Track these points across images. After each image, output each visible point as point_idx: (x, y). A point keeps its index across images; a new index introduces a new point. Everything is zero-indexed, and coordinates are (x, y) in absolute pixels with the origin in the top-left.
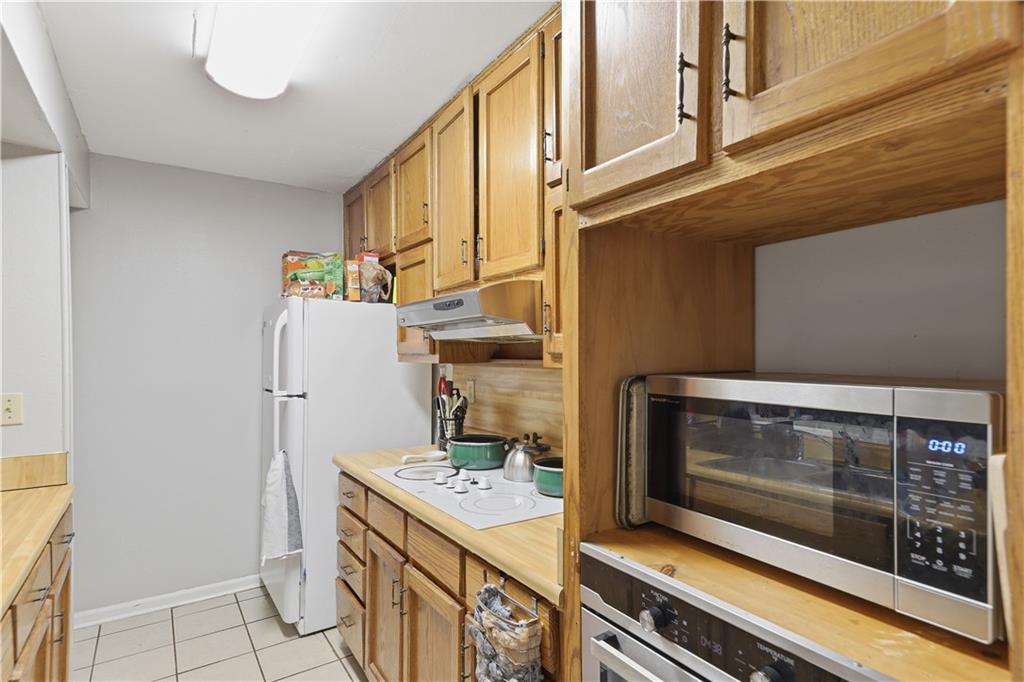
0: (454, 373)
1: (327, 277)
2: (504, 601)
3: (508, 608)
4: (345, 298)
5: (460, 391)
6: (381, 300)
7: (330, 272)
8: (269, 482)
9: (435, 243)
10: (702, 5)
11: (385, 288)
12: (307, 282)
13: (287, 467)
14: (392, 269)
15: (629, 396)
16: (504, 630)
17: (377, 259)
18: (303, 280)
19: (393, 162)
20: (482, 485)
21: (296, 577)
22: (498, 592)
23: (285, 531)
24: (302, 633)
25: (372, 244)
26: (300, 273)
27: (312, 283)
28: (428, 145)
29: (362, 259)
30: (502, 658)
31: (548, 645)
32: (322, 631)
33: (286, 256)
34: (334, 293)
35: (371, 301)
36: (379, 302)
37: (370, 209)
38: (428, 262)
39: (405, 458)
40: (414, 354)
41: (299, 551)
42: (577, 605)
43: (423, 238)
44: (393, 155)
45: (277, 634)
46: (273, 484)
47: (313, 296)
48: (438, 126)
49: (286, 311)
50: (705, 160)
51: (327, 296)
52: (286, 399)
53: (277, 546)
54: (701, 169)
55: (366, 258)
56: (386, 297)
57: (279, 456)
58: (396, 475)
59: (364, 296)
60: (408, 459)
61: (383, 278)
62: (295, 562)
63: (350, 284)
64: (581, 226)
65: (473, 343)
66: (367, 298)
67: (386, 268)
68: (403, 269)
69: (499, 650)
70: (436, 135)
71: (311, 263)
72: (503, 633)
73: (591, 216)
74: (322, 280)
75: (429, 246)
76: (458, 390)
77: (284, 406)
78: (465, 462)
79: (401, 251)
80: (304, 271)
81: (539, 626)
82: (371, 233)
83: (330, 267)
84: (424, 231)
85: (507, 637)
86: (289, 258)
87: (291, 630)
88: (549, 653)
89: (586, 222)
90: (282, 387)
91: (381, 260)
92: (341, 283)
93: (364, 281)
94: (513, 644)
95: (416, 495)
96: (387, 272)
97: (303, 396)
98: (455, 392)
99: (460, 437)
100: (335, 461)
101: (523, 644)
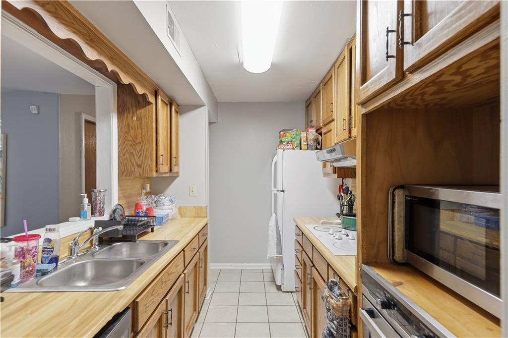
0: (352, 183)
1: (293, 140)
2: (339, 288)
3: (339, 291)
4: (301, 149)
5: (352, 192)
6: (317, 149)
7: (294, 138)
8: (270, 225)
9: (335, 121)
10: (398, 2)
11: (318, 143)
12: (286, 143)
13: (277, 221)
14: (321, 134)
15: (393, 196)
16: (332, 299)
17: (315, 130)
18: (284, 142)
19: (321, 85)
20: (350, 237)
21: (280, 267)
22: (337, 284)
23: (276, 246)
24: (283, 291)
25: (314, 123)
26: (283, 139)
27: (288, 143)
28: (333, 76)
29: (308, 131)
30: (331, 311)
31: (352, 311)
32: (291, 292)
33: (280, 132)
34: (296, 147)
35: (312, 150)
36: (316, 149)
37: (314, 107)
38: (332, 130)
39: (322, 221)
40: (328, 174)
41: (281, 256)
42: (361, 294)
43: (331, 119)
44: (322, 82)
45: (274, 289)
46: (271, 226)
47: (288, 149)
48: (337, 65)
49: (276, 156)
50: (400, 77)
51: (293, 149)
52: (276, 192)
53: (272, 252)
54: (400, 81)
55: (310, 130)
56: (319, 147)
57: (274, 215)
58: (314, 228)
59: (309, 147)
60: (323, 222)
61: (318, 139)
62: (280, 260)
63: (302, 143)
64: (362, 113)
65: (352, 168)
66: (310, 148)
67: (319, 134)
68: (325, 134)
69: (331, 307)
70: (336, 69)
71: (288, 134)
72: (331, 300)
73: (365, 108)
74: (291, 141)
75: (333, 123)
76: (351, 191)
77: (276, 195)
78: (347, 226)
79: (324, 126)
80: (285, 138)
81: (348, 301)
82: (314, 118)
83: (295, 135)
84: (331, 116)
85: (333, 302)
86: (282, 133)
87: (279, 288)
88: (353, 315)
89: (364, 111)
90: (275, 187)
91: (317, 131)
92: (299, 142)
93: (308, 141)
94: (335, 306)
95: (318, 237)
96: (319, 136)
97: (283, 191)
98: (349, 192)
99: (351, 214)
100: (294, 220)
101: (340, 307)
